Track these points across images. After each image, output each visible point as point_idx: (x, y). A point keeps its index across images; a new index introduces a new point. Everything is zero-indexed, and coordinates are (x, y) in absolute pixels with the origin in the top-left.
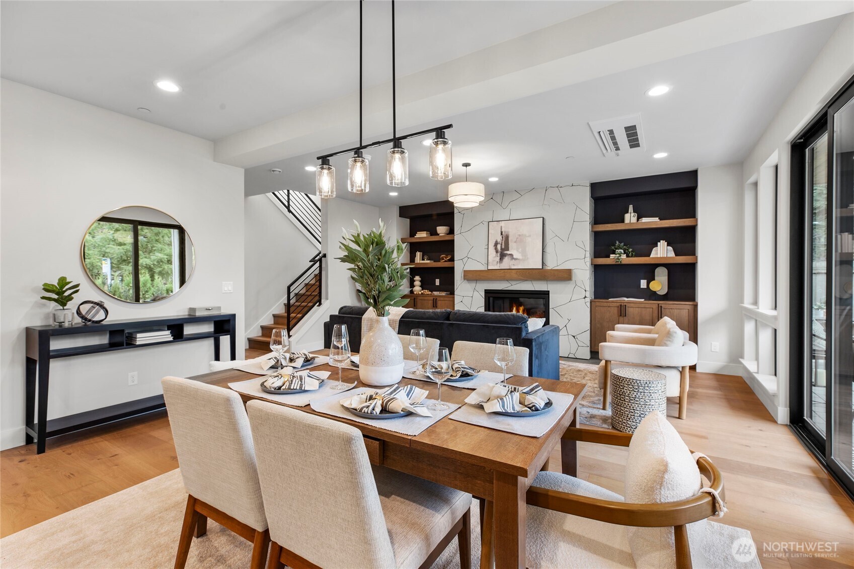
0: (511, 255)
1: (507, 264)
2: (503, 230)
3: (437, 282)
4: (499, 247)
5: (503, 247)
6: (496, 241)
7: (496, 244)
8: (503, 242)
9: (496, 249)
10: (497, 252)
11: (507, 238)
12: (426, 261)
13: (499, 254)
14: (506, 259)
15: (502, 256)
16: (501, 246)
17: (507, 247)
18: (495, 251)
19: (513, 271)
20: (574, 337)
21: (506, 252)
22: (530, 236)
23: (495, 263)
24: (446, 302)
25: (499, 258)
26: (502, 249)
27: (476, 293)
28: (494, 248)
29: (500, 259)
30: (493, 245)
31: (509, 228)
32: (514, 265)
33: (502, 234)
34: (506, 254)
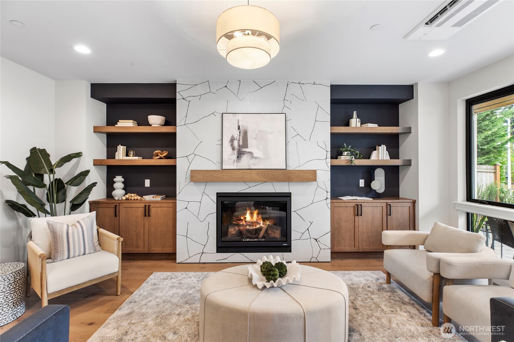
0: (251, 153)
1: (245, 163)
2: (240, 124)
3: (147, 183)
4: (236, 143)
5: (241, 143)
6: (233, 137)
7: (232, 140)
8: (241, 137)
9: (232, 145)
10: (233, 149)
11: (246, 133)
12: (131, 158)
13: (236, 152)
14: (245, 158)
15: (240, 154)
16: (239, 143)
17: (245, 144)
18: (231, 148)
19: (254, 171)
20: (316, 240)
21: (244, 150)
22: (272, 133)
23: (232, 161)
24: (164, 208)
25: (236, 156)
26: (239, 146)
27: (205, 197)
28: (230, 144)
29: (238, 157)
30: (229, 140)
31: (248, 122)
32: (254, 164)
33: (239, 128)
34: (245, 152)
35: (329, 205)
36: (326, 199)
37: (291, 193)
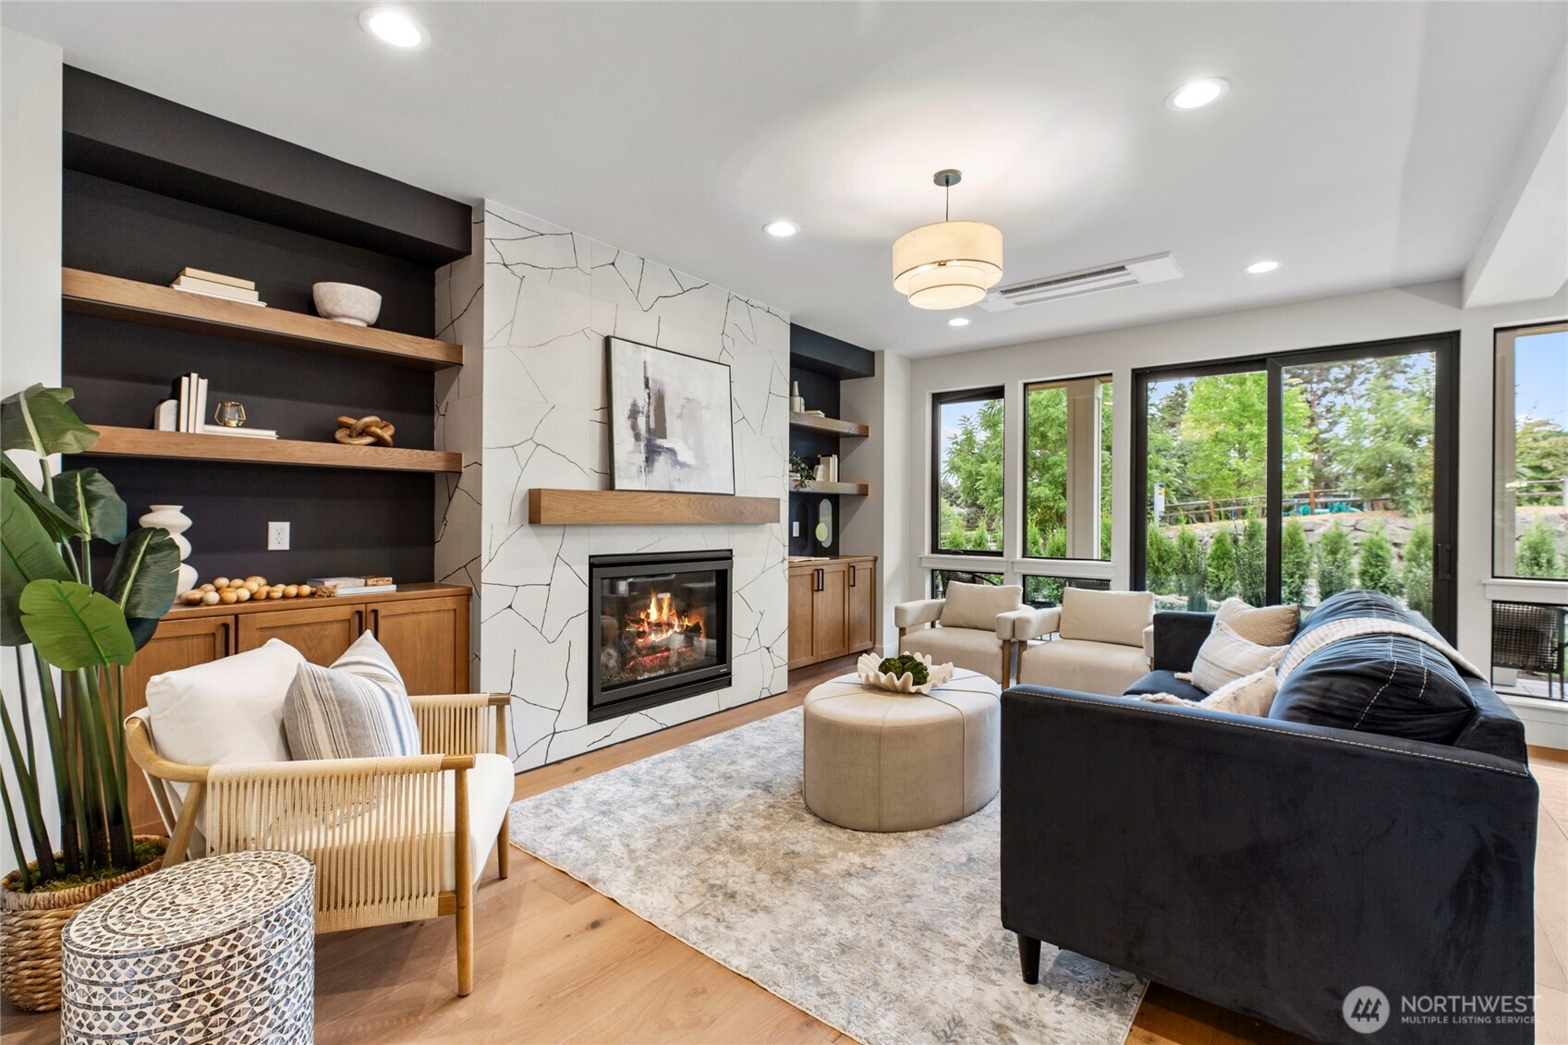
0: (672, 451)
1: (663, 475)
2: (649, 375)
3: (279, 536)
4: (641, 421)
5: (652, 425)
6: (634, 405)
7: (634, 413)
8: (652, 408)
9: (634, 427)
10: (637, 437)
11: (660, 401)
13: (642, 444)
14: (661, 462)
15: (652, 452)
16: (648, 423)
17: (659, 430)
18: (631, 433)
19: (681, 498)
20: (768, 649)
21: (659, 442)
22: (708, 407)
23: (634, 469)
24: (423, 617)
25: (642, 457)
26: (649, 430)
27: (561, 568)
28: (629, 423)
29: (647, 459)
30: (627, 413)
31: (668, 372)
32: (679, 480)
33: (647, 386)
34: (660, 447)
35: (787, 572)
36: (782, 562)
37: (731, 551)
